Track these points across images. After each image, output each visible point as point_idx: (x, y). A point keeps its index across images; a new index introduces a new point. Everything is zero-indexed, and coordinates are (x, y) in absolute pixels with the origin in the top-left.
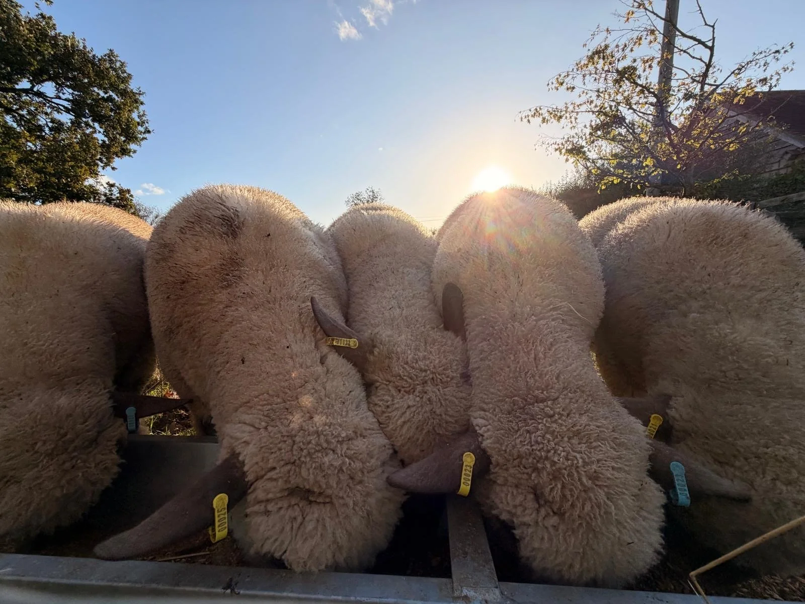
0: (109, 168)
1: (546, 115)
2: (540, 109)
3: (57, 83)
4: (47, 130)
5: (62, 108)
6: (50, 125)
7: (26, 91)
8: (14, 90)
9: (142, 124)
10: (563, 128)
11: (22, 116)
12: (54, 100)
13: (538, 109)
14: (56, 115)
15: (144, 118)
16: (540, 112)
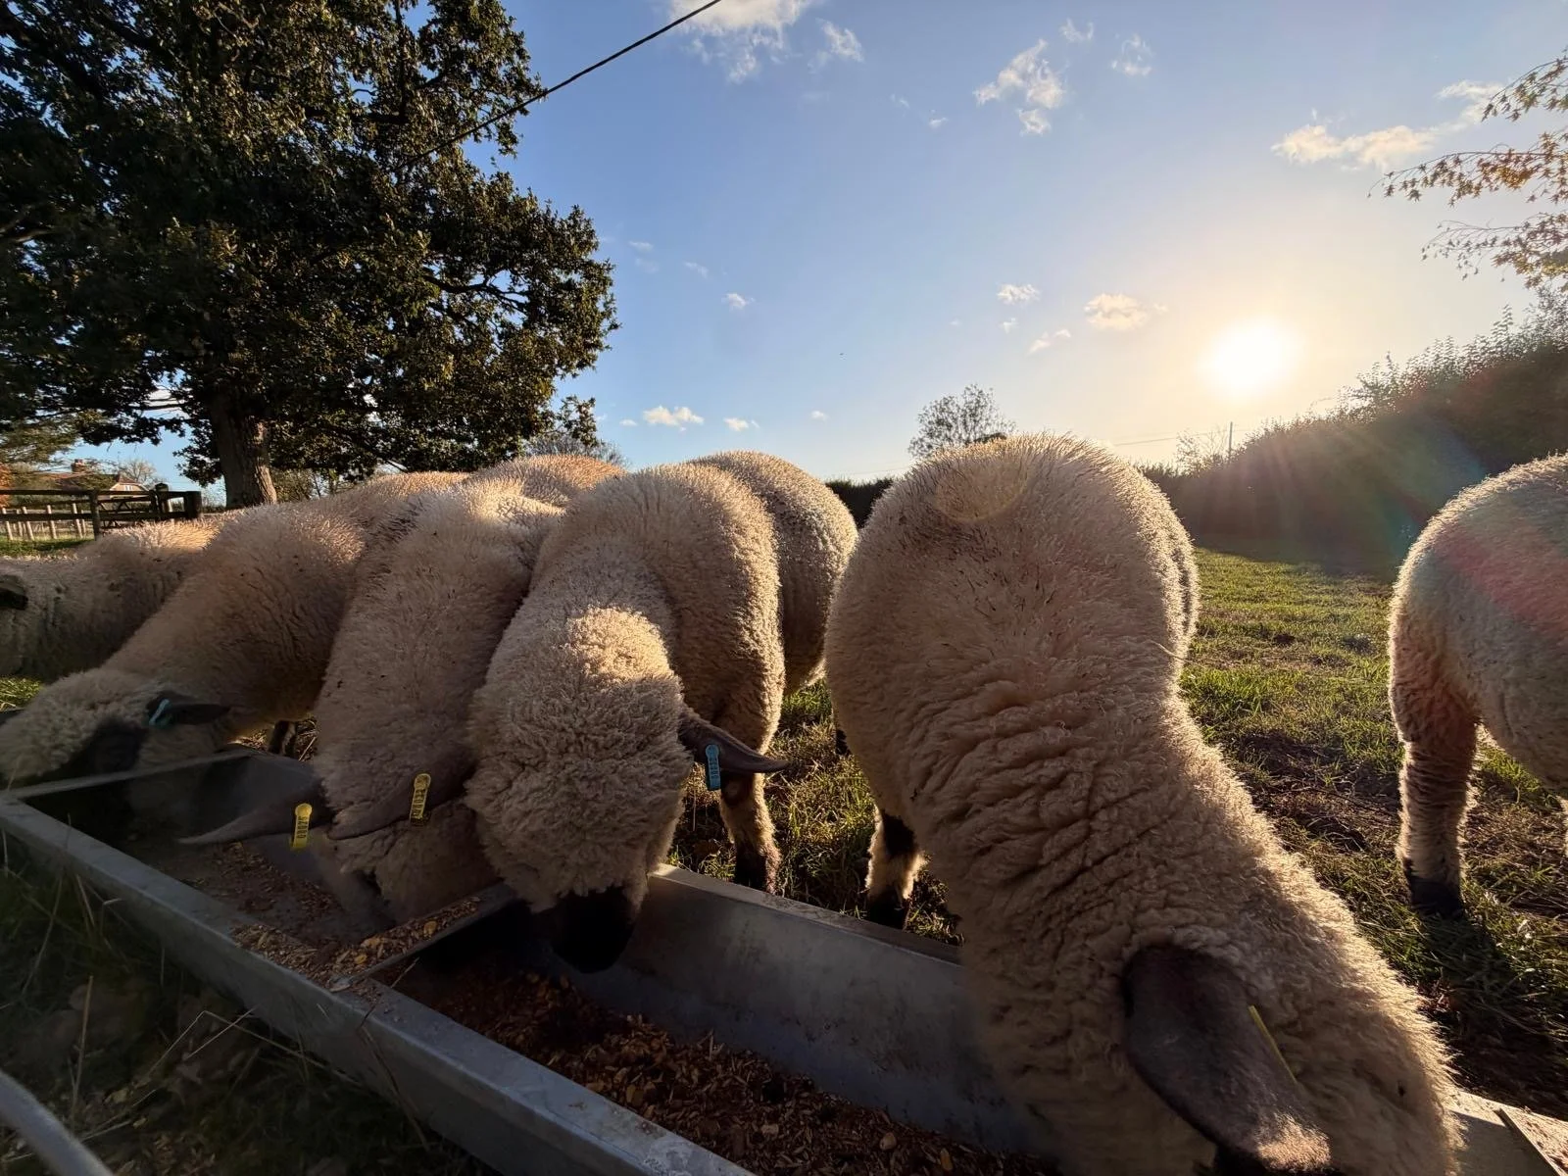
0: (569, 375)
1: (1476, 177)
2: (1458, 161)
3: (513, 272)
4: (495, 336)
5: (514, 304)
6: (500, 330)
7: (478, 288)
8: (466, 289)
9: (607, 314)
10: (1533, 198)
11: (470, 323)
12: (507, 296)
13: (1450, 163)
14: (507, 317)
15: (611, 306)
16: (1457, 170)
